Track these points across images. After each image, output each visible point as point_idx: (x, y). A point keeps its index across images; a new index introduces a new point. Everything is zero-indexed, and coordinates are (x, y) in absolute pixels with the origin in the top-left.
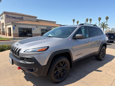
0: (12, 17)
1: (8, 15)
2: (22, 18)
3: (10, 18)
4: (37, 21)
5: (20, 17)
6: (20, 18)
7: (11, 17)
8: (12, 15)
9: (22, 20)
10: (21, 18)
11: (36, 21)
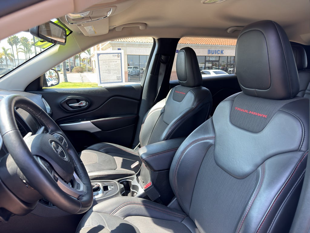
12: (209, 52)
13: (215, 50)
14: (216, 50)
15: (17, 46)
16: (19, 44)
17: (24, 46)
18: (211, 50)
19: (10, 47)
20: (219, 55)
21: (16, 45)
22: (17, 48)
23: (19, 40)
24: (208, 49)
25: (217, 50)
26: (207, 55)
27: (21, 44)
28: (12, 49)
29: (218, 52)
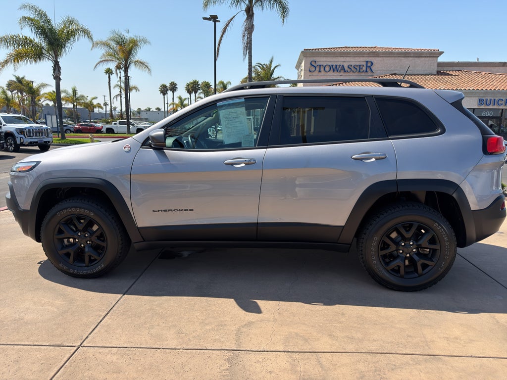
0: (331, 67)
1: (317, 59)
2: (369, 66)
3: (323, 73)
4: (439, 73)
5: (361, 61)
6: (358, 68)
7: (327, 69)
8: (329, 59)
9: (369, 73)
10: (364, 68)
11: (435, 69)
12: (481, 102)
13: (492, 98)
14: (495, 99)
15: (197, 95)
16: (199, 91)
17: (204, 94)
18: (484, 99)
19: (188, 96)
20: (501, 107)
21: (196, 92)
22: (195, 96)
23: (199, 86)
24: (480, 98)
25: (497, 99)
26: (476, 107)
27: (201, 91)
28: (189, 99)
29: (500, 103)
